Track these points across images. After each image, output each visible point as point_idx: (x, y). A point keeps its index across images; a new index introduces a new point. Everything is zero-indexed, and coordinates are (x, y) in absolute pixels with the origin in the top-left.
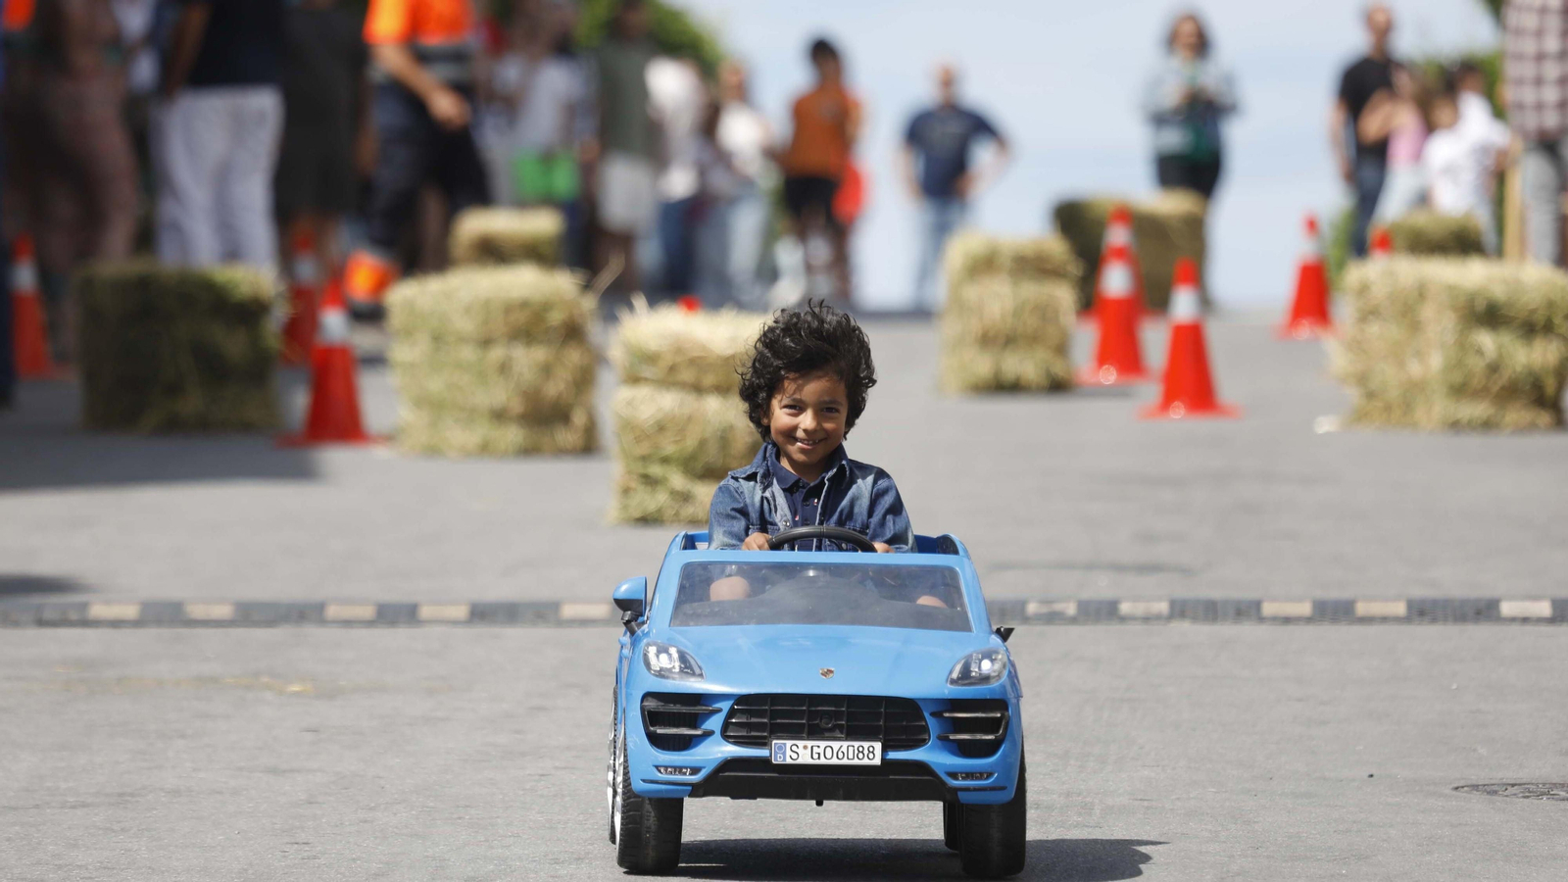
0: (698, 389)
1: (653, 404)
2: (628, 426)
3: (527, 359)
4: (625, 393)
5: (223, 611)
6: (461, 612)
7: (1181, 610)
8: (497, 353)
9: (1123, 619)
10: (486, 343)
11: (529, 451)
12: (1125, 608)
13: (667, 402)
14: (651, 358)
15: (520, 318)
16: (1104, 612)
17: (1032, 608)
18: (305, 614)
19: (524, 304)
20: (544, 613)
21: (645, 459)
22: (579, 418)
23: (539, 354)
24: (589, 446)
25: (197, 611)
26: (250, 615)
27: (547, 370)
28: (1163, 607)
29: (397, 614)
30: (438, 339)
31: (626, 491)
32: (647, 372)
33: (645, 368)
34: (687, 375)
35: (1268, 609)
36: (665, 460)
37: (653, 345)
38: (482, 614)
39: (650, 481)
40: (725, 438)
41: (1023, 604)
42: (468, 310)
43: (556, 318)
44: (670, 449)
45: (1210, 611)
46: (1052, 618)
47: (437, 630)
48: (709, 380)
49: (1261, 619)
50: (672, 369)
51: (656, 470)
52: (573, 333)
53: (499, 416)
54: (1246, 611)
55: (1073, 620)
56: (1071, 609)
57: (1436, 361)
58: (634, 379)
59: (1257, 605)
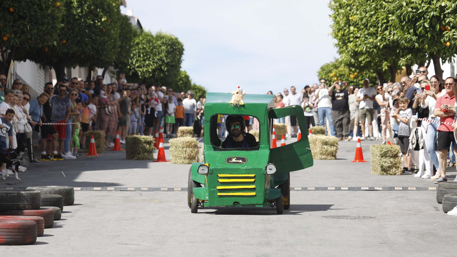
3: (189, 150)
5: (146, 189)
6: (180, 189)
8: (185, 149)
10: (183, 148)
11: (188, 163)
15: (188, 144)
19: (189, 142)
22: (196, 158)
23: (191, 149)
25: (143, 189)
26: (150, 190)
27: (192, 152)
29: (171, 190)
30: (176, 147)
42: (180, 143)
43: (193, 144)
49: (294, 190)
52: (196, 146)
53: (185, 158)
57: (318, 150)
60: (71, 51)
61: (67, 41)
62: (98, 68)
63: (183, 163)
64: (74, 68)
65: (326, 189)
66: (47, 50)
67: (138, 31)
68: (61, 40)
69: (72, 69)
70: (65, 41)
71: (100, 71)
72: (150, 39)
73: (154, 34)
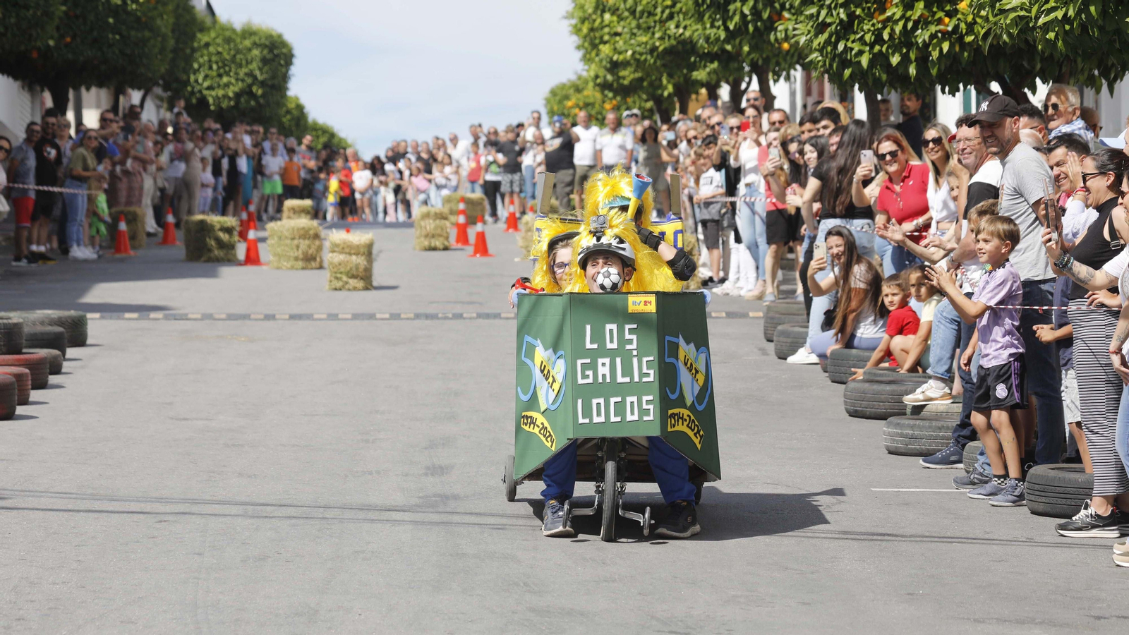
0: (350, 254)
1: (338, 258)
2: (331, 263)
3: (304, 244)
4: (331, 255)
5: (224, 316)
6: (287, 317)
7: (479, 316)
8: (296, 242)
9: (464, 318)
10: (293, 239)
11: (303, 268)
12: (465, 315)
13: (342, 257)
14: (337, 245)
15: (302, 232)
16: (459, 316)
17: (440, 315)
18: (245, 317)
19: (303, 228)
20: (309, 317)
21: (336, 273)
22: (318, 259)
23: (307, 242)
24: (321, 267)
25: (217, 316)
26: (231, 317)
27: (309, 247)
28: (475, 315)
29: (270, 317)
30: (280, 238)
31: (331, 281)
32: (336, 249)
33: (335, 248)
34: (347, 250)
35: (503, 315)
36: (341, 273)
37: (338, 242)
38: (292, 317)
39: (337, 278)
40: (357, 266)
41: (437, 314)
42: (288, 230)
43: (312, 232)
44: (342, 270)
45: (488, 316)
46: (446, 318)
47: (280, 322)
48: (353, 252)
49: (501, 318)
50: (343, 248)
51: (339, 275)
52: (317, 236)
53: (296, 259)
55: (451, 319)
56: (450, 316)
58: (333, 251)
59: (500, 314)
60: (81, 58)
61: (74, 37)
62: (133, 89)
63: (292, 268)
64: (88, 89)
66: (35, 55)
67: (208, 21)
68: (62, 37)
69: (83, 90)
70: (68, 39)
71: (136, 96)
72: (229, 36)
73: (238, 26)
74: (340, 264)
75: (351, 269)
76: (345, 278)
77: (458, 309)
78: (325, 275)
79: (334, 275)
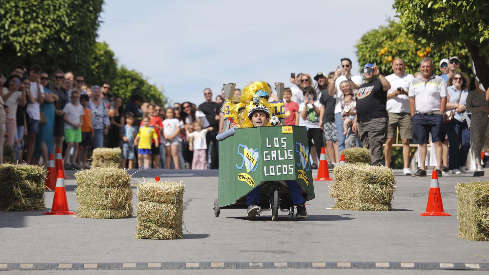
0: (160, 202)
1: (148, 206)
2: (140, 212)
3: (113, 192)
4: (140, 203)
5: (31, 266)
6: (96, 266)
7: (290, 265)
8: (105, 190)
9: (275, 268)
10: (102, 187)
11: (112, 217)
12: (276, 264)
13: (152, 205)
14: (147, 194)
15: (111, 180)
16: (270, 265)
17: (251, 264)
18: (53, 267)
19: (113, 176)
20: (118, 266)
21: (145, 221)
22: (127, 208)
23: (116, 190)
24: (130, 216)
25: (23, 266)
26: (38, 267)
27: (118, 194)
28: (286, 264)
29: (78, 267)
30: (89, 186)
31: (140, 230)
33: (145, 196)
34: (157, 199)
35: (314, 265)
36: (151, 221)
37: (147, 190)
38: (101, 266)
39: (146, 227)
40: (167, 215)
41: (248, 263)
42: (97, 178)
43: (121, 180)
44: (152, 218)
45: (299, 265)
46: (256, 267)
47: (89, 271)
48: (162, 200)
49: (312, 268)
50: (153, 196)
51: (148, 224)
52: (126, 184)
53: (105, 207)
54: (308, 265)
55: (262, 268)
56: (261, 265)
58: (142, 200)
59: (311, 264)
63: (101, 216)
65: (371, 266)
74: (149, 213)
75: (160, 217)
76: (154, 227)
77: (269, 258)
78: (134, 224)
79: (143, 223)
